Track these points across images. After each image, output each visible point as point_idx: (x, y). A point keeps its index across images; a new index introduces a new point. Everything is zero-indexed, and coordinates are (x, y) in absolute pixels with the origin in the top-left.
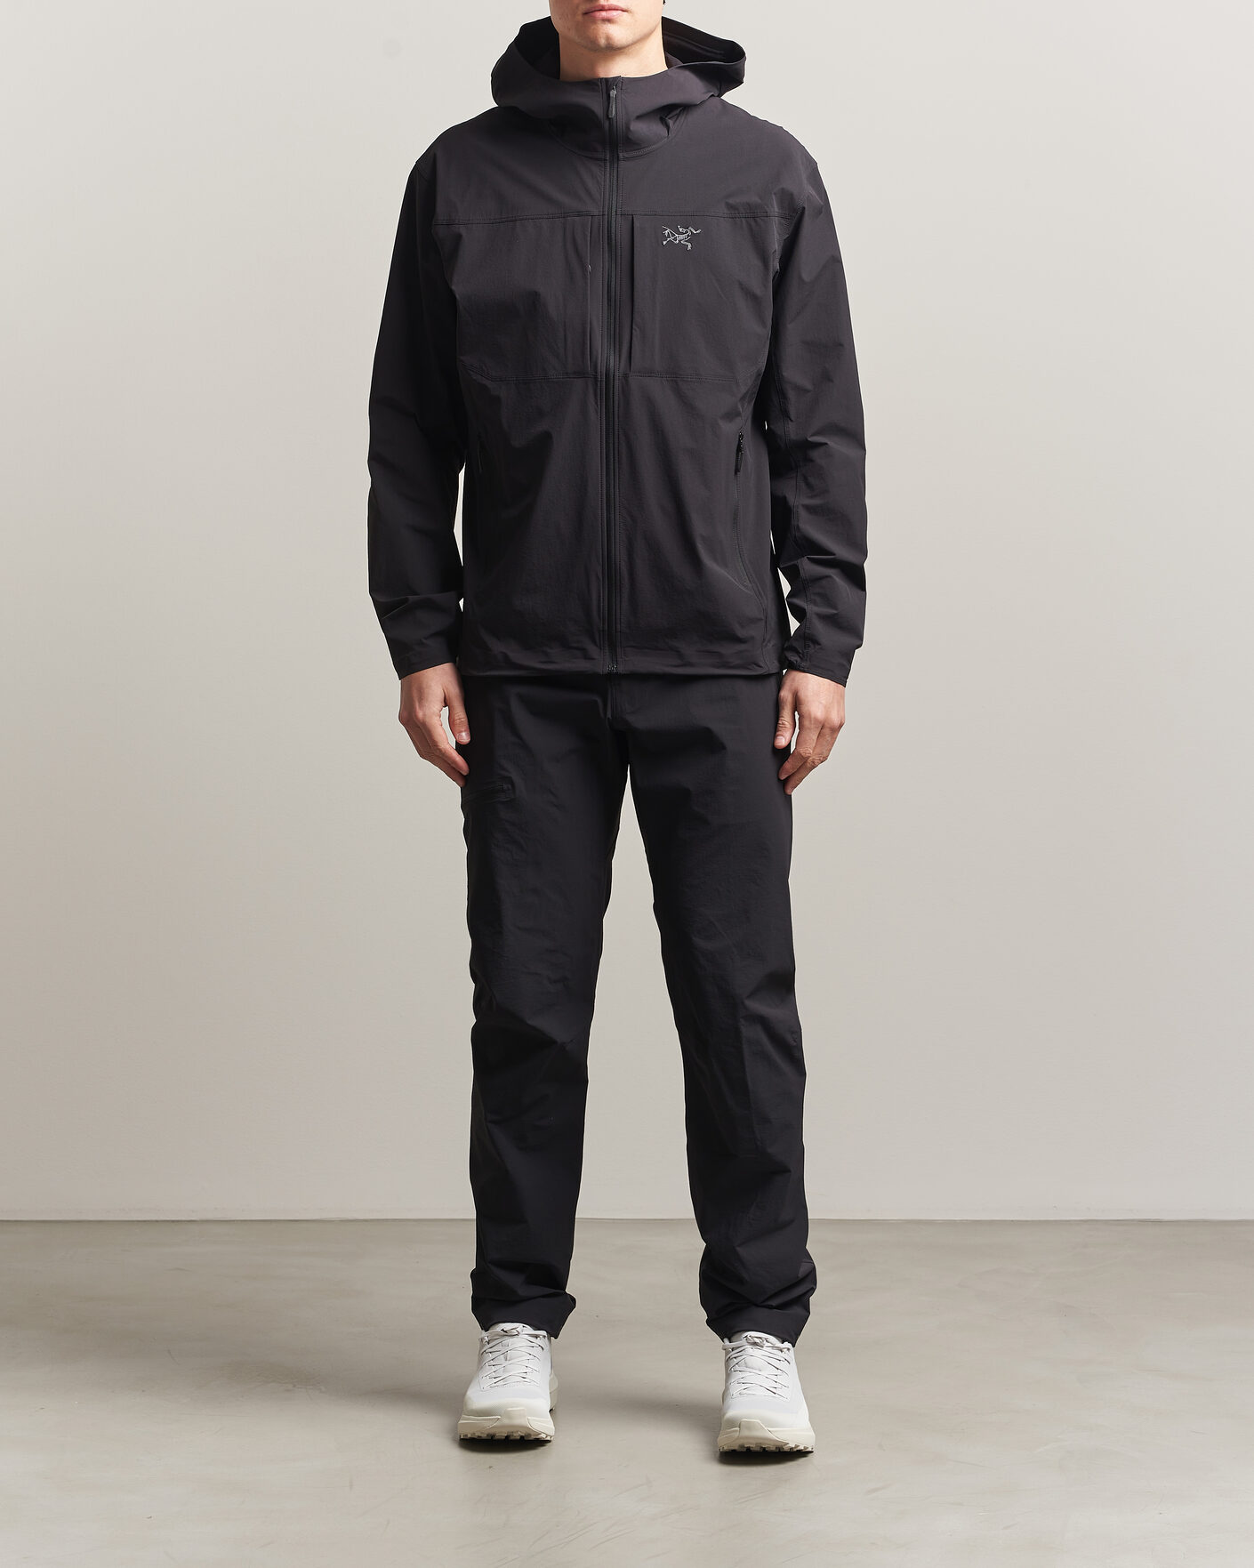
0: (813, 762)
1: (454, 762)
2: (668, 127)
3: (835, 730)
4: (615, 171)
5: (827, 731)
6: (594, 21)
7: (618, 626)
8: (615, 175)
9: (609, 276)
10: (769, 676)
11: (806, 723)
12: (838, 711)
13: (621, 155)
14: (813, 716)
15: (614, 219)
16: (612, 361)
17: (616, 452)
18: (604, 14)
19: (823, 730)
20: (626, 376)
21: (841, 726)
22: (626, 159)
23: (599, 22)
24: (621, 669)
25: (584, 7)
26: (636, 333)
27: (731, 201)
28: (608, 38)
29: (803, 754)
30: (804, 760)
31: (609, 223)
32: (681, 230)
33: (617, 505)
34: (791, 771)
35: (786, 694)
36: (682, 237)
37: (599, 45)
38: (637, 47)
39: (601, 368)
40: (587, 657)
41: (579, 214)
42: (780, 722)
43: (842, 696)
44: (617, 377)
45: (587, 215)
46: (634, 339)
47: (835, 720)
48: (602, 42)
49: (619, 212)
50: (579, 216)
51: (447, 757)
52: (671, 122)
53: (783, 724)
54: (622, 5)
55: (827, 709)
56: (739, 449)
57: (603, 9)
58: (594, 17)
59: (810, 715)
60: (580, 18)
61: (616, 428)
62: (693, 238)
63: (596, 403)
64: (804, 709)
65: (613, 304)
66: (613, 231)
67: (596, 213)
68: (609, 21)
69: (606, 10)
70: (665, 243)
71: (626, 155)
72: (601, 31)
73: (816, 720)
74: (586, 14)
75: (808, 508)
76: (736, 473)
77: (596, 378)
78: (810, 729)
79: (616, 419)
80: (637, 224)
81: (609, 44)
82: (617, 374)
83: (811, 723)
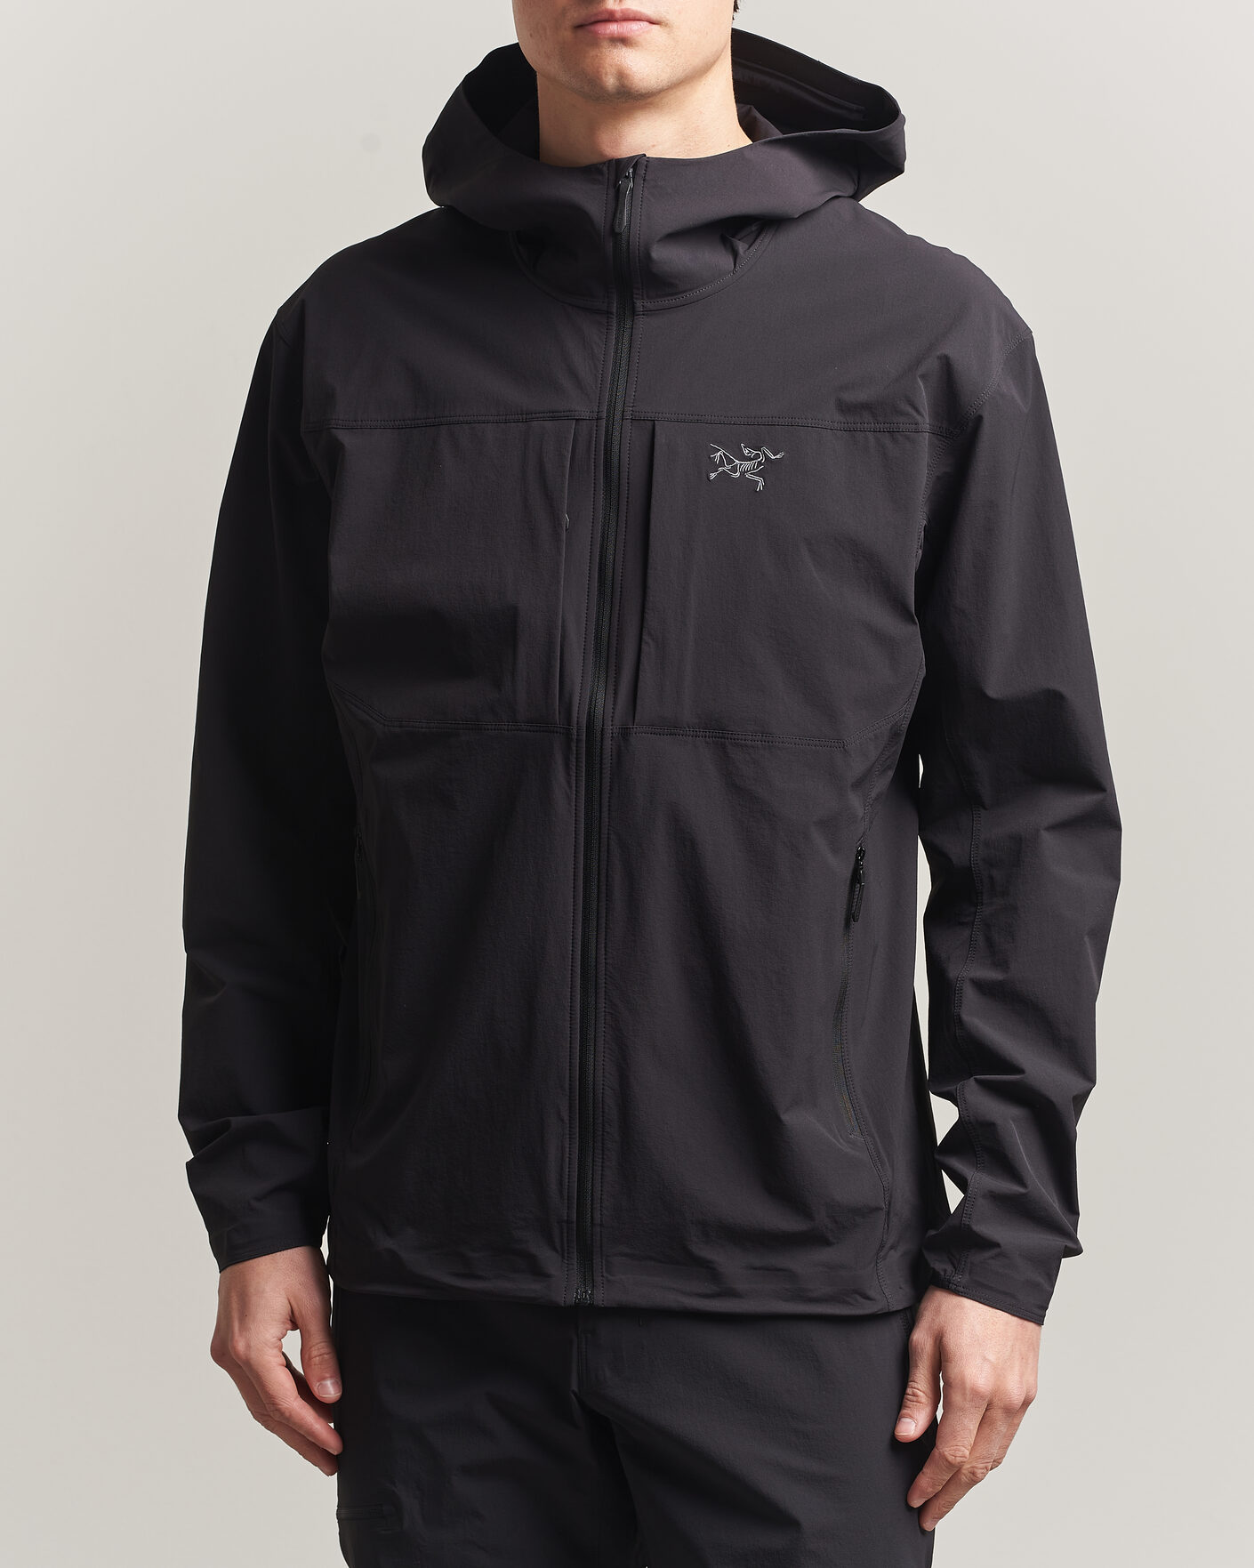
0: (973, 1473)
1: (311, 1433)
2: (735, 255)
3: (1015, 1412)
4: (627, 335)
5: (997, 1414)
6: (595, 42)
7: (597, 1216)
8: (626, 341)
9: (604, 537)
10: (886, 1316)
11: (957, 1398)
12: (1022, 1375)
13: (639, 304)
14: (968, 1385)
15: (617, 427)
16: (600, 702)
17: (603, 878)
18: (613, 28)
19: (988, 1413)
20: (625, 733)
21: (1027, 1403)
22: (648, 312)
23: (605, 43)
24: (602, 1297)
25: (576, 15)
26: (649, 648)
27: (849, 397)
28: (621, 75)
29: (951, 1458)
30: (956, 1470)
31: (609, 435)
32: (746, 452)
33: (602, 981)
34: (931, 1491)
35: (922, 1338)
36: (747, 465)
37: (602, 88)
38: (679, 93)
39: (579, 713)
40: (538, 1272)
41: (555, 416)
42: (909, 1391)
43: (1034, 1347)
44: (608, 735)
45: (569, 418)
46: (644, 660)
47: (1015, 1394)
48: (610, 82)
49: (628, 415)
50: (553, 419)
51: (295, 1424)
52: (741, 247)
53: (914, 1395)
54: (648, 11)
55: (999, 1372)
56: (856, 878)
57: (611, 18)
58: (596, 33)
59: (963, 1383)
60: (567, 34)
61: (605, 831)
62: (768, 469)
63: (569, 782)
64: (954, 1370)
65: (608, 591)
66: (616, 448)
67: (586, 415)
68: (624, 41)
69: (616, 21)
70: (713, 476)
71: (649, 305)
72: (608, 60)
73: (976, 1394)
74: (579, 27)
75: (982, 987)
76: (847, 925)
77: (568, 734)
78: (962, 1409)
79: (605, 815)
80: (660, 439)
81: (623, 86)
82: (609, 728)
83: (965, 1399)
